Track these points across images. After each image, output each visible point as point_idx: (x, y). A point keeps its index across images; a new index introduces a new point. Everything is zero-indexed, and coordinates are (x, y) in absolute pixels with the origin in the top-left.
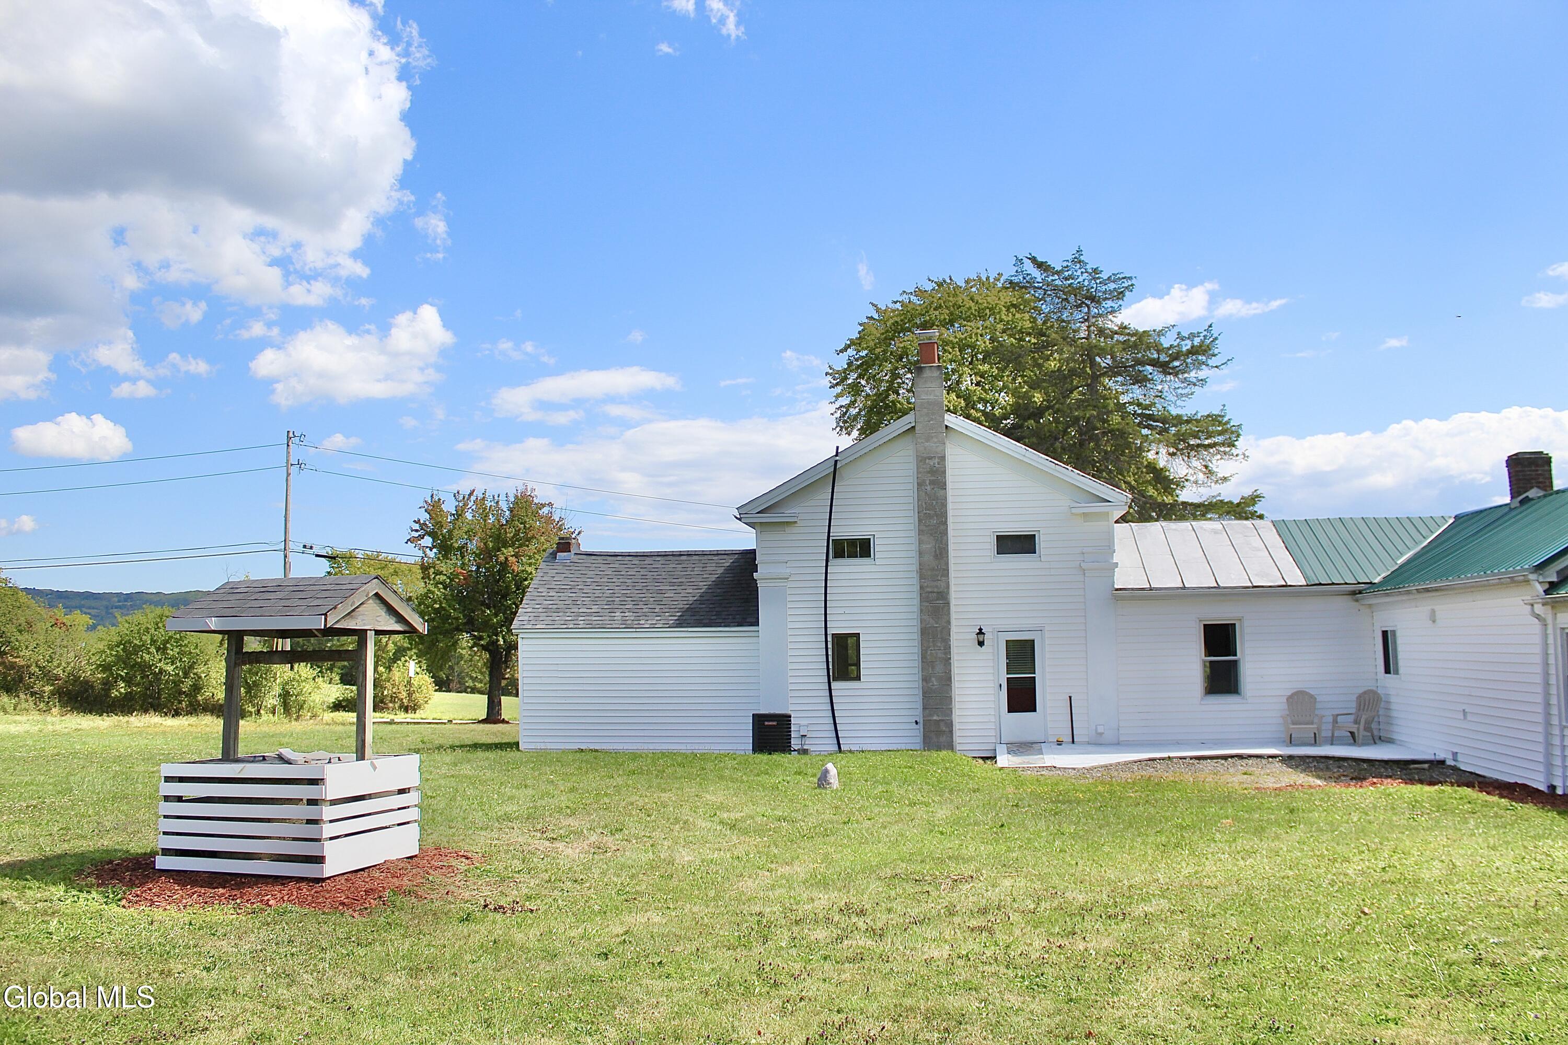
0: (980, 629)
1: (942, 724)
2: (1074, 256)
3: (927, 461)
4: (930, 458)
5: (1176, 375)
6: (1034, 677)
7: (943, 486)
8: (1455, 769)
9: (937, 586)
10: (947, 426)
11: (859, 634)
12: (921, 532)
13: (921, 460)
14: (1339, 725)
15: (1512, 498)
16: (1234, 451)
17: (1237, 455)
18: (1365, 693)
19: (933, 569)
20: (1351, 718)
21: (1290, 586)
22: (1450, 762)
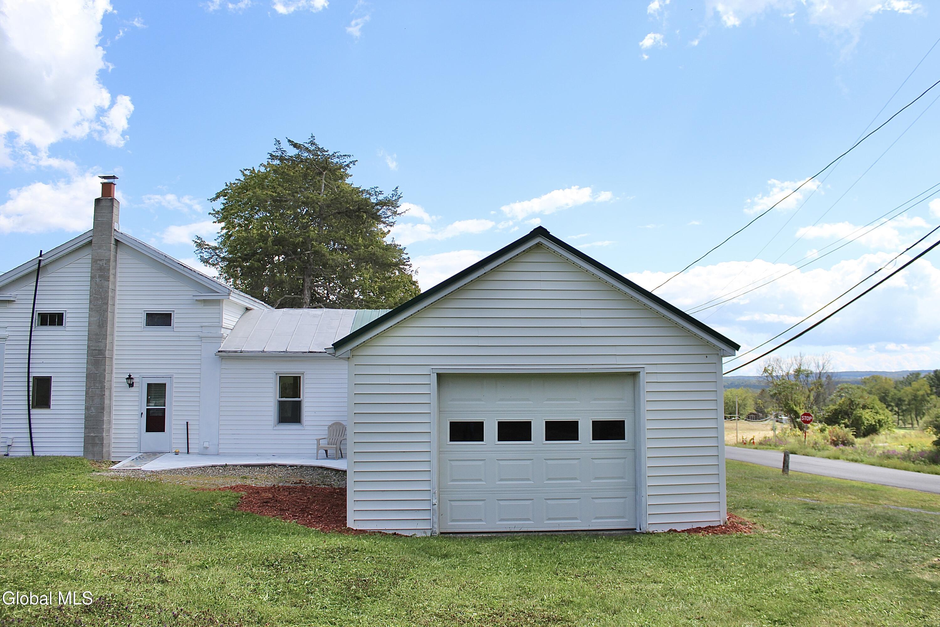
0: (130, 376)
1: (96, 439)
4: (101, 260)
6: (165, 409)
7: (107, 279)
9: (98, 346)
10: (117, 241)
11: (51, 377)
12: (91, 309)
13: (94, 261)
19: (97, 334)
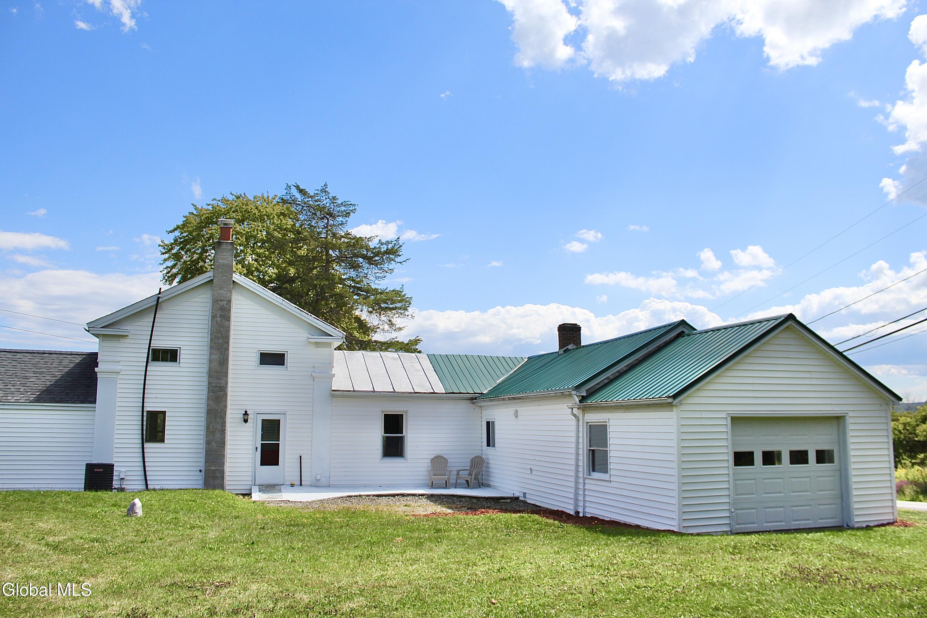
0: (246, 412)
1: (217, 472)
2: (322, 188)
3: (219, 302)
4: (221, 301)
5: (376, 265)
6: (279, 444)
7: (228, 319)
8: (525, 502)
9: (219, 383)
10: (234, 281)
11: (165, 411)
12: (211, 347)
13: (215, 301)
14: (460, 476)
15: (560, 348)
16: (407, 313)
17: (408, 315)
18: (475, 457)
19: (218, 372)
20: (467, 472)
21: (436, 393)
22: (522, 498)
